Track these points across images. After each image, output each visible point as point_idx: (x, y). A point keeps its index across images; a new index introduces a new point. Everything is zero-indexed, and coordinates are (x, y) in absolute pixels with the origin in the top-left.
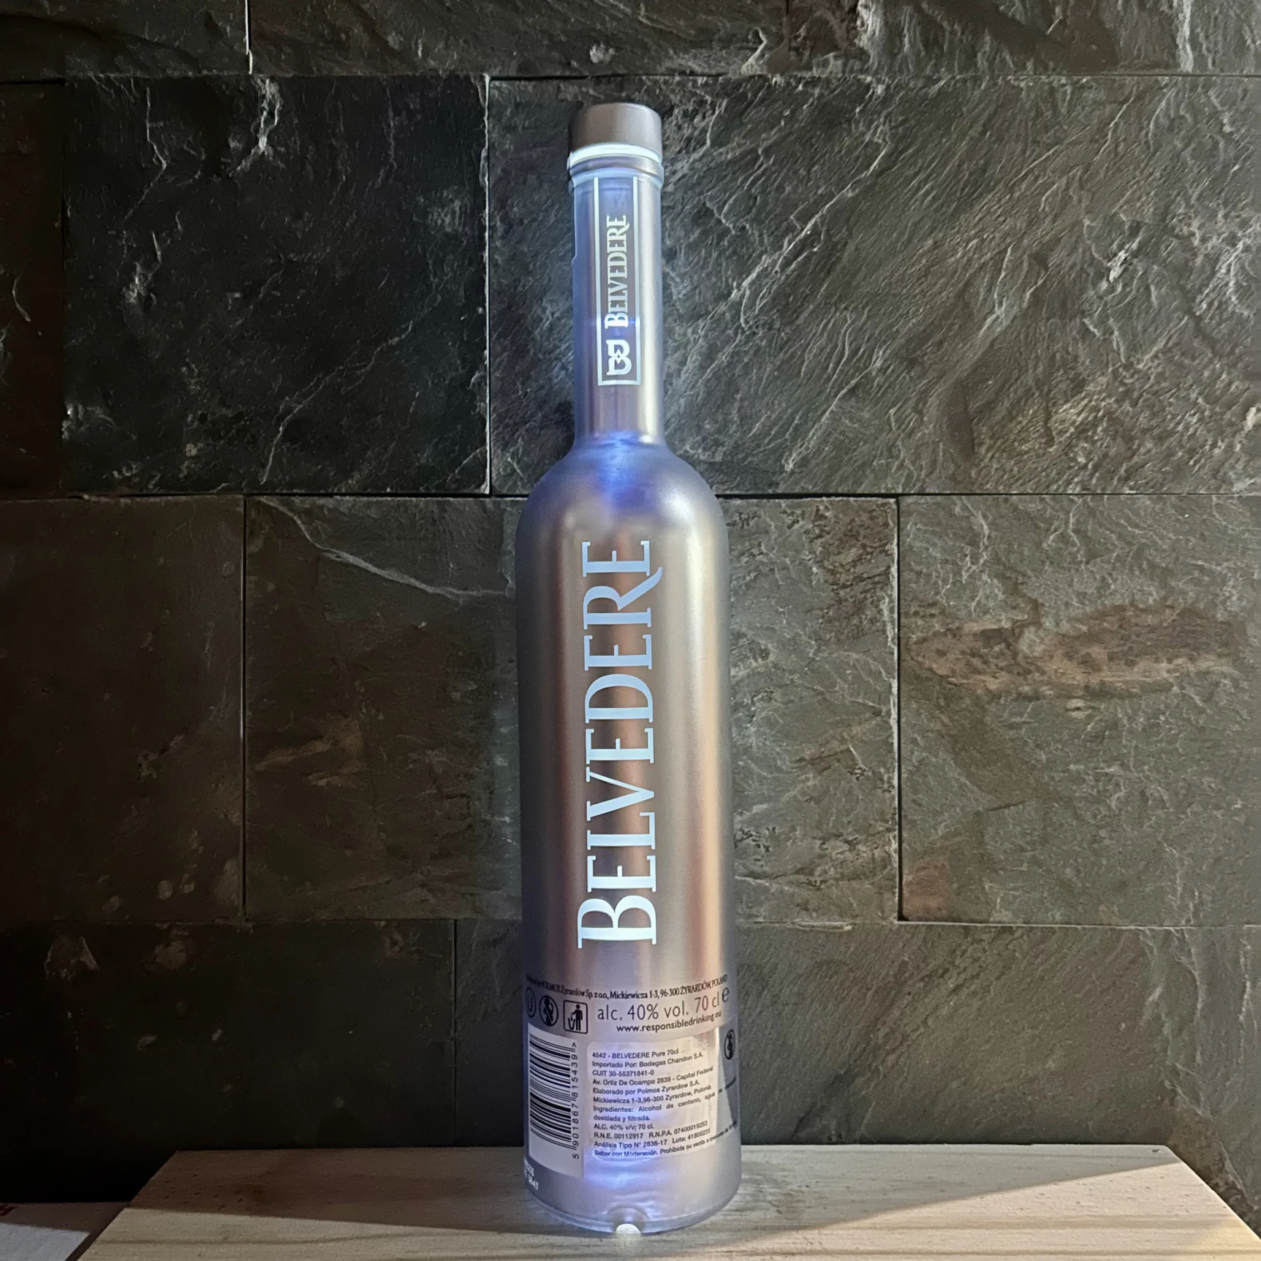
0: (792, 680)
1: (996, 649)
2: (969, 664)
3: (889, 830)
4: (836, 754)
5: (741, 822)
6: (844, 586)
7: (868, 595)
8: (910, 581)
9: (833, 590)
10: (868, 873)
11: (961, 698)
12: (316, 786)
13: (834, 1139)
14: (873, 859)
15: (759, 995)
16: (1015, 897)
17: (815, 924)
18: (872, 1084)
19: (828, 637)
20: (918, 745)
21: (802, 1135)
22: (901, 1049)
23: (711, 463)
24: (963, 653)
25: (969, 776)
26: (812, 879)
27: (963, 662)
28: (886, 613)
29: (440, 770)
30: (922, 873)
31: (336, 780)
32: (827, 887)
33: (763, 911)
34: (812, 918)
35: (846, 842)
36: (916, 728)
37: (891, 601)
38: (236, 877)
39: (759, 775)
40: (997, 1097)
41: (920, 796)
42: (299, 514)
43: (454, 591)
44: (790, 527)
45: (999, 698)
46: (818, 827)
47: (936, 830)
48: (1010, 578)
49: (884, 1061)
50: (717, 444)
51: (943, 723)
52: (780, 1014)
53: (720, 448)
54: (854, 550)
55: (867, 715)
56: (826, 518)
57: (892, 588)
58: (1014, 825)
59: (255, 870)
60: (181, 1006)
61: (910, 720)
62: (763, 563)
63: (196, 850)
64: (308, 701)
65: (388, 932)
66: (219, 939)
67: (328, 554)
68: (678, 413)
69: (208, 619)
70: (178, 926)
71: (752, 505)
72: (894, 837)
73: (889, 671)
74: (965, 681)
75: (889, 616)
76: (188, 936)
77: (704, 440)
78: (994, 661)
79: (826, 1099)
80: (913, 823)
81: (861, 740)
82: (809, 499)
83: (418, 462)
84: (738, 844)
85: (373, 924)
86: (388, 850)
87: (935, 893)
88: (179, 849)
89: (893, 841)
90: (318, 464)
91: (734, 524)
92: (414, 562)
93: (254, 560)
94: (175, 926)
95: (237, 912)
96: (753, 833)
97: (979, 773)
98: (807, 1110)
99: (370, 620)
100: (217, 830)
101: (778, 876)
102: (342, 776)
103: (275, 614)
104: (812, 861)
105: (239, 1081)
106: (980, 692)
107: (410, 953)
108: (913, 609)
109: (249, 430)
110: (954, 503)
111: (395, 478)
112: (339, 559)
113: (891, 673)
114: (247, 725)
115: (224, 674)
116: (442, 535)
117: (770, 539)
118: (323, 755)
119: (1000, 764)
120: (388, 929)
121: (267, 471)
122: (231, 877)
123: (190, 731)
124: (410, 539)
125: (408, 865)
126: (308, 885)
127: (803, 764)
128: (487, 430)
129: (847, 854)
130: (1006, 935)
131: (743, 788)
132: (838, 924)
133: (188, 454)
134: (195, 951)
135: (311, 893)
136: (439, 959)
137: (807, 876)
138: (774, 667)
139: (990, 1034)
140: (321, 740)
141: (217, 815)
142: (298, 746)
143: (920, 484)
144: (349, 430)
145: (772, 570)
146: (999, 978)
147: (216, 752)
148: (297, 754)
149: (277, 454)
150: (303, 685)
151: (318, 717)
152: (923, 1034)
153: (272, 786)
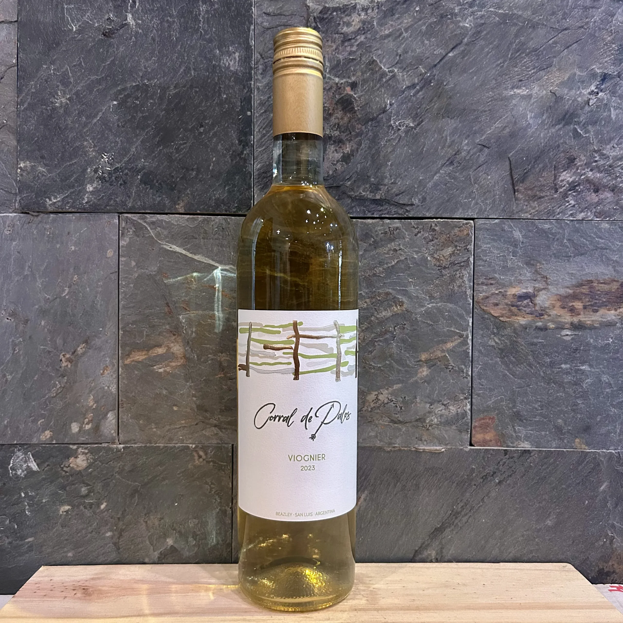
0: (416, 319)
1: (525, 302)
2: (510, 310)
3: (466, 398)
4: (439, 358)
5: (388, 394)
6: (445, 268)
7: (458, 273)
8: (480, 266)
9: (439, 269)
10: (454, 421)
11: (505, 328)
12: (157, 372)
13: (433, 561)
14: (457, 414)
15: (395, 486)
16: (531, 434)
17: (426, 448)
18: (454, 532)
19: (436, 295)
20: (482, 353)
21: (417, 558)
22: (471, 514)
23: (374, 200)
24: (507, 304)
25: (509, 370)
26: (425, 425)
27: (508, 309)
28: (467, 282)
29: (225, 364)
30: (483, 421)
31: (168, 369)
32: (433, 429)
33: (398, 441)
34: (424, 445)
35: (443, 404)
36: (481, 345)
37: (470, 276)
38: (114, 421)
39: (398, 368)
40: (521, 539)
41: (483, 380)
42: (149, 224)
43: (234, 267)
44: (416, 235)
45: (526, 329)
46: (428, 397)
47: (490, 398)
48: (533, 265)
49: (461, 520)
50: (378, 189)
51: (495, 342)
52: (406, 496)
53: (378, 192)
54: (450, 248)
55: (456, 337)
56: (436, 230)
57: (470, 270)
58: (532, 396)
59: (124, 417)
60: (84, 490)
61: (478, 340)
62: (401, 255)
63: (92, 406)
64: (154, 326)
65: (196, 451)
66: (104, 454)
67: (165, 246)
68: (357, 172)
69: (99, 281)
70: (82, 447)
71: (395, 223)
72: (469, 402)
73: (468, 313)
74: (508, 319)
75: (468, 284)
76: (88, 453)
77: (370, 187)
78: (524, 309)
79: (430, 540)
80: (478, 395)
81: (452, 351)
82: (426, 220)
83: (215, 196)
84: (386, 405)
85: (188, 447)
86: (197, 407)
87: (489, 432)
88: (82, 406)
89: (468, 404)
90: (159, 197)
91: (386, 233)
92: (212, 251)
93: (124, 249)
94: (81, 447)
95: (115, 439)
96: (394, 400)
97: (514, 369)
98: (419, 546)
99: (188, 282)
100: (104, 396)
101: (406, 423)
102: (172, 367)
103: (136, 279)
104: (425, 415)
105: (115, 530)
106: (516, 325)
107: (208, 462)
108: (481, 280)
109: (122, 177)
110: (504, 224)
111: (202, 205)
112: (171, 249)
113: (469, 315)
114: (120, 339)
115: (108, 311)
116: (227, 237)
117: (405, 242)
118: (161, 355)
119: (525, 364)
120: (197, 449)
121: (132, 200)
122: (111, 421)
123: (89, 342)
124: (210, 239)
125: (208, 415)
126: (153, 426)
127: (421, 363)
128: (252, 180)
129: (443, 411)
130: (526, 454)
131: (389, 375)
132: (438, 448)
133: (88, 190)
134: (92, 461)
135: (155, 430)
136: (225, 465)
137: (422, 423)
138: (406, 311)
139: (517, 506)
140: (161, 347)
141: (103, 387)
142: (148, 351)
143: (486, 213)
144: (177, 178)
145: (406, 258)
146: (522, 477)
147: (103, 353)
148: (148, 355)
149: (137, 191)
150: (151, 317)
151: (159, 335)
152: (481, 506)
153: (134, 372)
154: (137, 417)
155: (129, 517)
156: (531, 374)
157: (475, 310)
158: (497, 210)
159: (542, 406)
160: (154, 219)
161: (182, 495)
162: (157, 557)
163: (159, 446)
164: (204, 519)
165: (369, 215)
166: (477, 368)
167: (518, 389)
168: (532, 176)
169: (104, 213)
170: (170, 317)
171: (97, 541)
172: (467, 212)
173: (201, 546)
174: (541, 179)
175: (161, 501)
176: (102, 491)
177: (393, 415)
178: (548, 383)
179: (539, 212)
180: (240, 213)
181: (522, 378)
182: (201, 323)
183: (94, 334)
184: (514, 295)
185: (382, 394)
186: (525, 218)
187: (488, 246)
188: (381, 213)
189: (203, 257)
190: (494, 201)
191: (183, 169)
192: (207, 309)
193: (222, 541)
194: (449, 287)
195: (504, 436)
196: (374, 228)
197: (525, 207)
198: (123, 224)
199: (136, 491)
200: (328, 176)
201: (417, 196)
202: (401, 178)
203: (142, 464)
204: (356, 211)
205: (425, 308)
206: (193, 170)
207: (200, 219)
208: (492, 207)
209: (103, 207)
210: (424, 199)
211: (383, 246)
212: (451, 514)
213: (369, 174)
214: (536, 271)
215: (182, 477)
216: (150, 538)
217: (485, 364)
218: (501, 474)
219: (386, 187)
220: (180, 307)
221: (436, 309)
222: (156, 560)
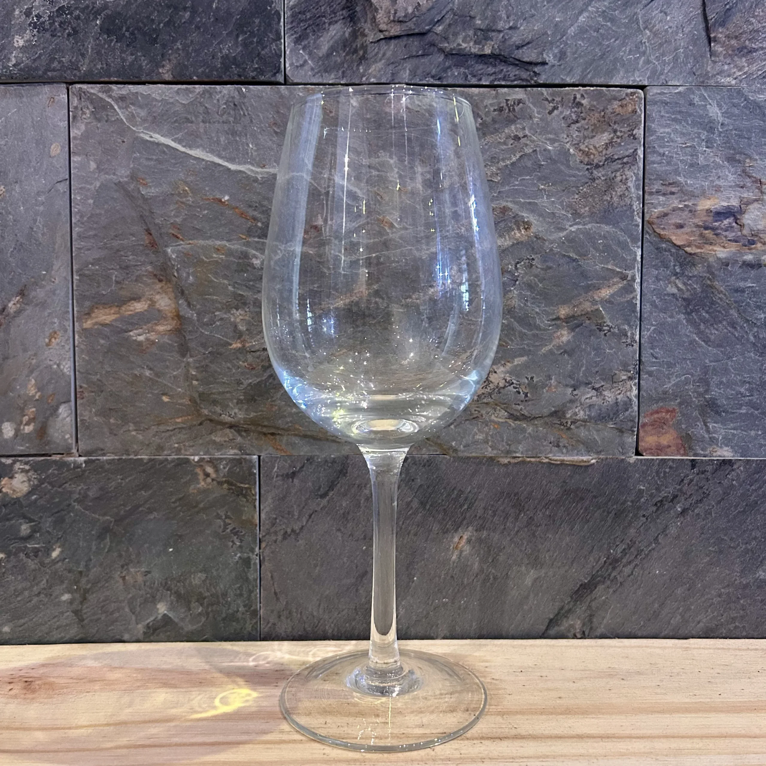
0: (551, 250)
1: (726, 222)
2: (701, 235)
3: (630, 378)
4: (587, 313)
5: (506, 373)
6: (597, 166)
7: (618, 174)
8: (653, 162)
9: (588, 169)
10: (611, 416)
11: (694, 265)
12: (136, 340)
13: (579, 635)
14: (617, 403)
15: (517, 519)
16: (733, 435)
17: (565, 458)
18: (611, 591)
19: (583, 211)
20: (656, 307)
21: (552, 632)
22: (637, 562)
23: (481, 56)
24: (698, 226)
25: (700, 333)
26: (564, 421)
27: (698, 233)
28: (633, 190)
29: (242, 328)
30: (656, 416)
31: (153, 336)
32: (577, 427)
33: (520, 448)
34: (563, 453)
35: (593, 389)
36: (655, 292)
37: (637, 179)
38: (68, 419)
39: (520, 332)
40: (716, 600)
41: (658, 350)
42: (116, 100)
43: (254, 168)
44: (550, 113)
45: (727, 265)
46: (570, 376)
47: (669, 378)
48: (739, 161)
49: (621, 571)
50: (487, 38)
51: (678, 287)
52: (534, 535)
53: (489, 42)
54: (606, 134)
55: (615, 280)
56: (582, 105)
57: (638, 170)
58: (735, 374)
59: (85, 414)
60: (25, 529)
61: (650, 285)
62: (526, 145)
63: (34, 396)
64: (127, 267)
65: (201, 466)
66: (56, 472)
67: (142, 135)
68: (452, 9)
69: (38, 194)
70: (21, 461)
71: (517, 93)
72: (635, 385)
73: (634, 241)
74: (699, 250)
75: (635, 192)
76: (29, 470)
77: (475, 34)
78: (724, 233)
79: (572, 603)
80: (650, 374)
81: (609, 301)
82: (567, 88)
83: (221, 52)
84: (502, 391)
85: (188, 459)
86: (200, 396)
87: (666, 433)
88: (19, 396)
89: (634, 388)
90: (132, 54)
91: (501, 109)
92: (218, 142)
93: (78, 142)
94: (18, 461)
95: (71, 449)
96: (514, 382)
97: (707, 331)
98: (556, 612)
99: (179, 193)
100: (52, 379)
101: (535, 418)
102: (158, 333)
103: (97, 191)
104: (564, 405)
105: (76, 591)
106: (711, 259)
107: (220, 483)
108: (656, 187)
109: (70, 23)
110: (693, 93)
111: (202, 67)
112: (152, 139)
113: (636, 243)
114: (75, 288)
115: (54, 243)
116: (243, 119)
117: (533, 124)
118: (141, 314)
119: (725, 323)
120: (201, 464)
121: (87, 61)
122: (65, 419)
123: (26, 294)
124: (214, 122)
125: (218, 409)
126: (132, 427)
127: (558, 322)
128: (282, 24)
129: (594, 399)
130: (727, 466)
131: (507, 343)
132: (585, 458)
133: (16, 45)
134: (36, 482)
135: (134, 433)
136: (246, 488)
137: (560, 418)
138: (536, 237)
139: (710, 548)
140: (139, 301)
141: (51, 366)
142: (119, 306)
143: (663, 77)
144: (159, 24)
145: (535, 151)
146: (719, 502)
147: (49, 311)
148: (119, 313)
149: (96, 45)
150: (122, 253)
151: (136, 281)
152: (653, 549)
153: (98, 341)
154: (105, 413)
155: (95, 571)
156: (734, 339)
157: (646, 236)
158: (681, 73)
159: (751, 390)
160: (124, 92)
161: (180, 536)
162: (142, 632)
163: (142, 459)
164: (215, 573)
165: (474, 81)
166: (648, 330)
167: (711, 364)
168: (739, 15)
169: (44, 83)
170: (153, 253)
171: (47, 608)
172: (633, 75)
173: (211, 615)
174: (753, 20)
175: (146, 545)
176: (54, 529)
177: (514, 406)
178: (762, 353)
179: (749, 75)
180: (262, 78)
181: (719, 346)
182: (203, 260)
183: (33, 280)
184: (709, 211)
185: (495, 372)
186: (726, 84)
187: (667, 130)
188: (492, 78)
189: (204, 153)
190: (676, 59)
191: (169, 7)
192: (210, 237)
193: (245, 606)
194: (605, 198)
195: (691, 438)
196: (482, 101)
197: (726, 67)
198: (75, 101)
199: (105, 530)
200: (405, 16)
201: (551, 49)
202: (525, 19)
203: (115, 488)
204: (453, 74)
205: (565, 233)
206: (185, 9)
207: (197, 91)
208: (671, 68)
209: (40, 73)
210: (562, 55)
211: (496, 130)
212: (605, 562)
213: (472, 13)
214: (744, 171)
215: (179, 508)
216: (131, 602)
217: (662, 324)
218: (686, 499)
219: (501, 35)
220: (168, 234)
221: (583, 233)
222: (141, 636)
